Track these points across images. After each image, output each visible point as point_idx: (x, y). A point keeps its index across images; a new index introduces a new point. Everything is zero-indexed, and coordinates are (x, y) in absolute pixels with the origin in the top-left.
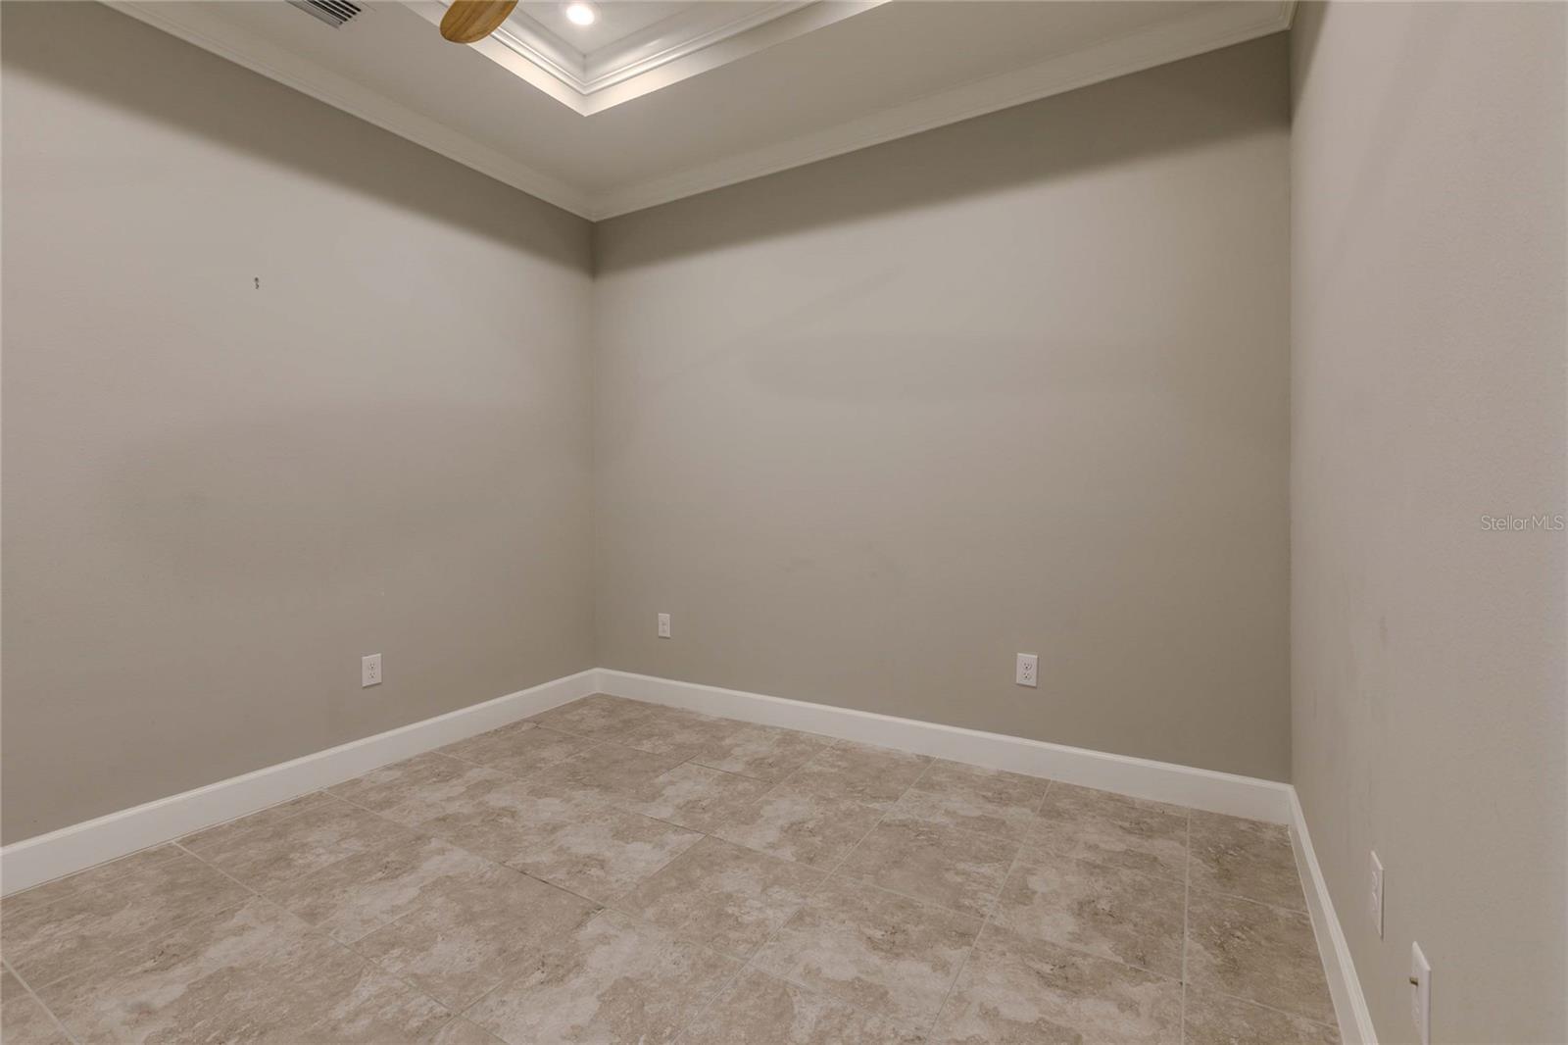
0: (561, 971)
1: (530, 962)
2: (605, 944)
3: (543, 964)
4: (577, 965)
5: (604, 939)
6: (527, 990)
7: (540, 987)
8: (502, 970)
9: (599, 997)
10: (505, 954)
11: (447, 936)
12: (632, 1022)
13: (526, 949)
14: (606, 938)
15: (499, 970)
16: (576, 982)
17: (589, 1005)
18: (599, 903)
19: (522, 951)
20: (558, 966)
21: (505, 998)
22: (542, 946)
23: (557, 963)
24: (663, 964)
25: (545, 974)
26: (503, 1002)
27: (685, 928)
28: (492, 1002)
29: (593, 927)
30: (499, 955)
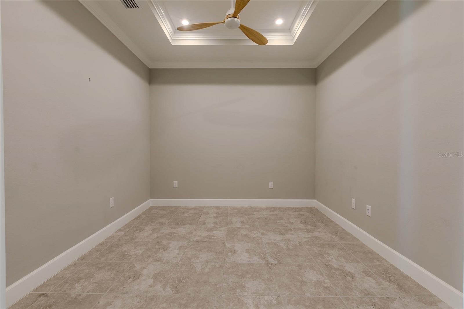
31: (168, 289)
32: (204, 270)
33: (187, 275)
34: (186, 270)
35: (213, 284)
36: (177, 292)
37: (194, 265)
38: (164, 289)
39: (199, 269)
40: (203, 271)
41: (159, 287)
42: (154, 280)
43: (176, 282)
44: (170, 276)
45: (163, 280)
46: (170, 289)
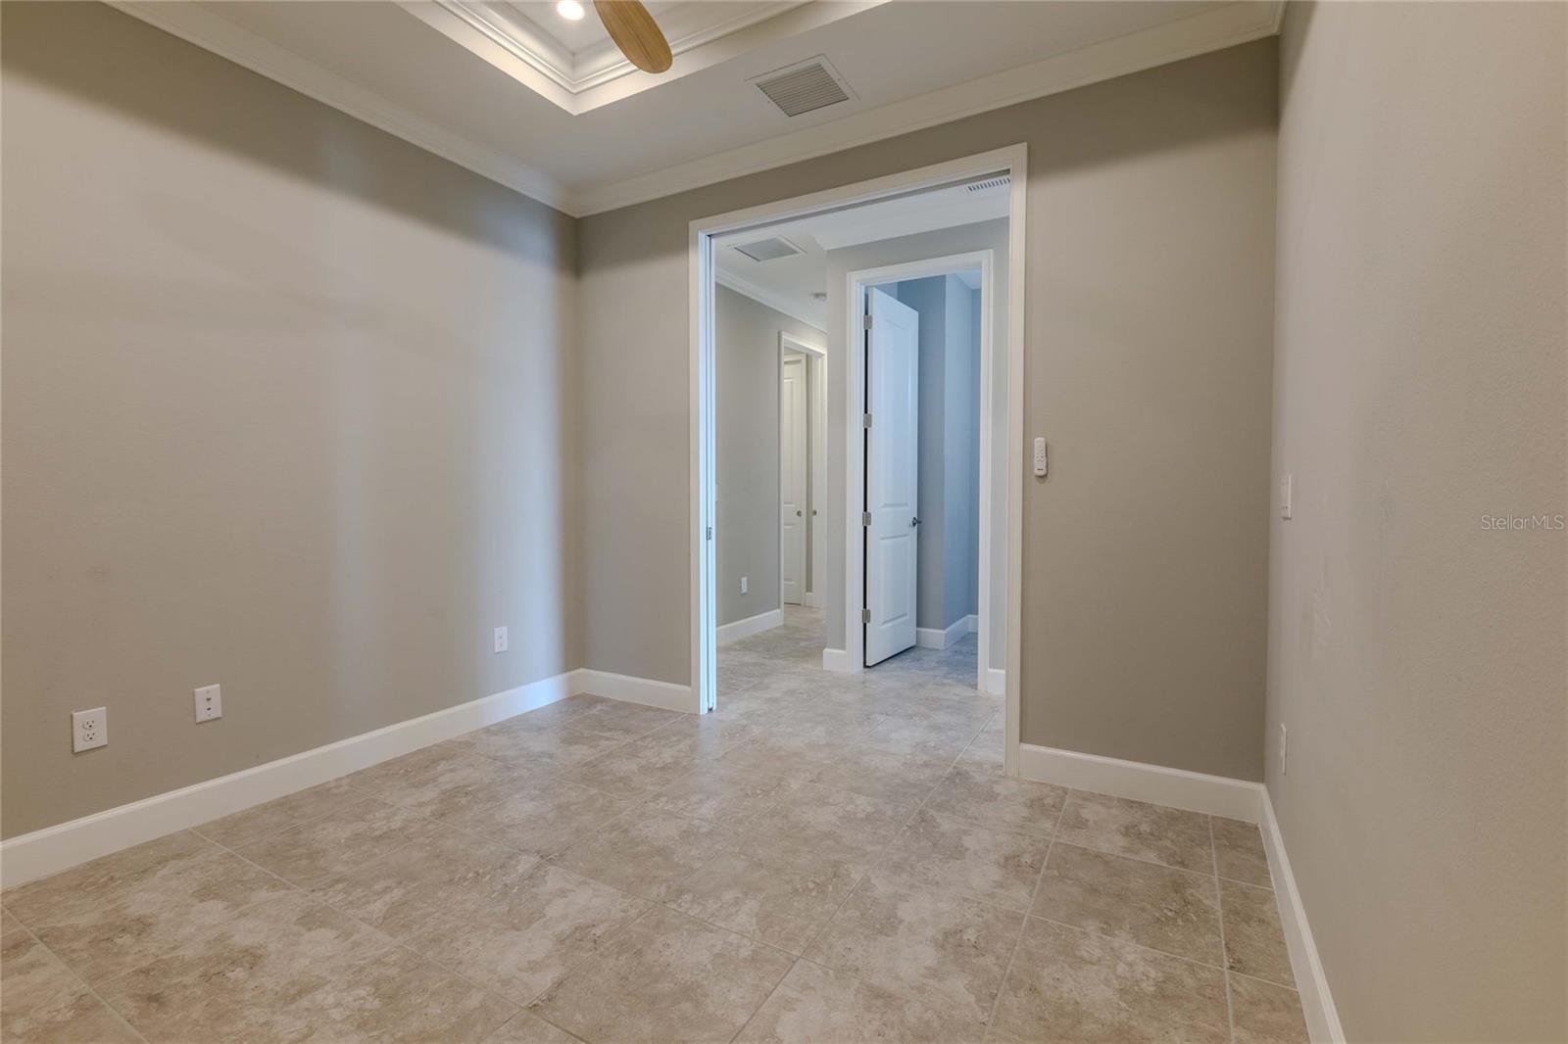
0: (578, 935)
1: (608, 945)
2: (534, 961)
3: (595, 941)
4: (562, 942)
5: (534, 967)
6: (605, 921)
7: (595, 923)
8: (632, 937)
9: (545, 916)
10: (635, 950)
11: (702, 971)
12: (521, 900)
13: (615, 956)
14: (531, 969)
15: (635, 936)
16: (564, 927)
17: (554, 910)
18: (534, 1017)
19: (619, 954)
20: (580, 940)
21: (623, 914)
22: (598, 959)
23: (581, 943)
24: (480, 943)
25: (593, 932)
26: (623, 911)
27: (442, 980)
28: (633, 912)
29: (544, 981)
30: (640, 950)
31: (856, 876)
32: (738, 898)
33: (795, 899)
34: (789, 914)
35: (742, 857)
36: (836, 865)
37: (755, 927)
38: (869, 880)
39: (751, 905)
40: (741, 896)
41: (882, 888)
42: (896, 913)
43: (833, 888)
44: (845, 911)
45: (869, 906)
46: (853, 876)
